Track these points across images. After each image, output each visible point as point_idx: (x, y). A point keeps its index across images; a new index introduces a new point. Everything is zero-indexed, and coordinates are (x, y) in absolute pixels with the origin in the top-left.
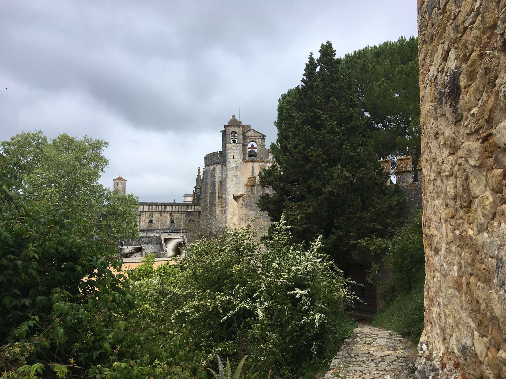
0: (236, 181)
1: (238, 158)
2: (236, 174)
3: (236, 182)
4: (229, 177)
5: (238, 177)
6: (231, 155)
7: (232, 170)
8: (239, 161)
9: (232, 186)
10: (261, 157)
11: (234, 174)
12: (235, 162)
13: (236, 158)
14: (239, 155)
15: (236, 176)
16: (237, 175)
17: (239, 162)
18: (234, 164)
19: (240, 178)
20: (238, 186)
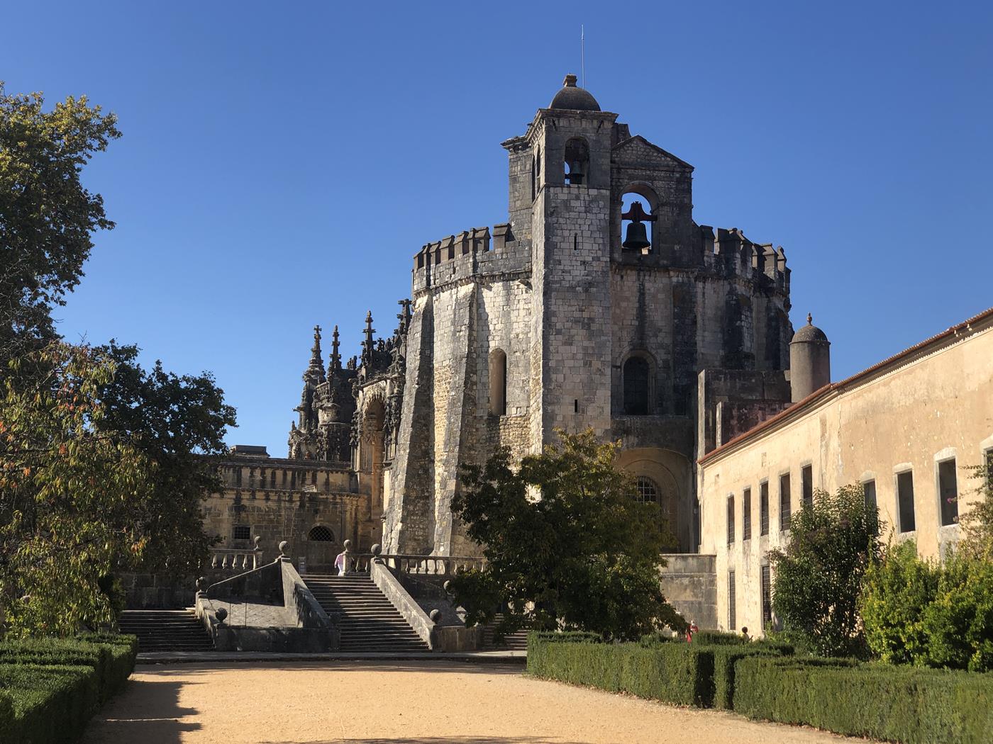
0: (586, 343)
1: (596, 247)
2: (586, 315)
3: (585, 349)
4: (559, 326)
5: (594, 327)
6: (566, 233)
7: (569, 295)
8: (598, 259)
9: (571, 363)
10: (674, 252)
11: (577, 314)
12: (584, 263)
13: (587, 246)
14: (597, 235)
15: (587, 324)
16: (590, 319)
17: (596, 266)
18: (579, 273)
19: (601, 333)
20: (596, 364)
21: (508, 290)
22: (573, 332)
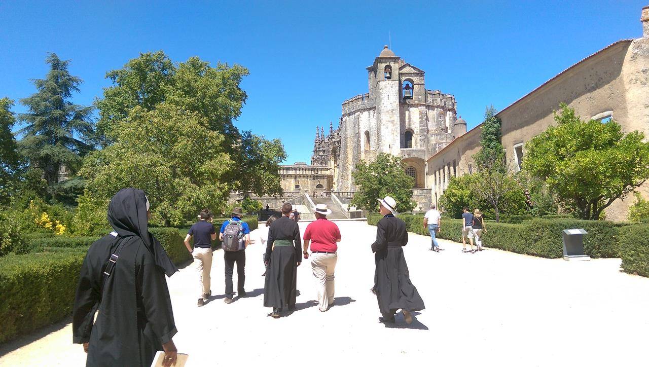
0: (392, 128)
1: (394, 99)
6: (385, 95)
7: (387, 113)
8: (395, 102)
9: (388, 134)
10: (419, 99)
11: (390, 119)
12: (391, 103)
13: (391, 98)
14: (395, 95)
15: (392, 122)
18: (389, 108)
19: (397, 124)
20: (395, 133)
21: (369, 113)
22: (388, 125)
